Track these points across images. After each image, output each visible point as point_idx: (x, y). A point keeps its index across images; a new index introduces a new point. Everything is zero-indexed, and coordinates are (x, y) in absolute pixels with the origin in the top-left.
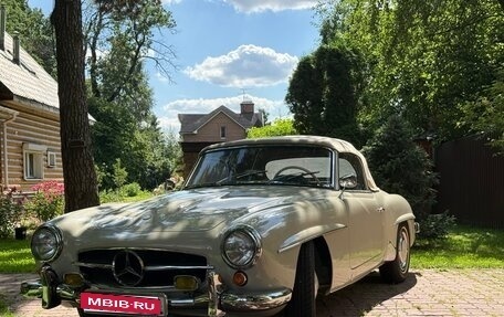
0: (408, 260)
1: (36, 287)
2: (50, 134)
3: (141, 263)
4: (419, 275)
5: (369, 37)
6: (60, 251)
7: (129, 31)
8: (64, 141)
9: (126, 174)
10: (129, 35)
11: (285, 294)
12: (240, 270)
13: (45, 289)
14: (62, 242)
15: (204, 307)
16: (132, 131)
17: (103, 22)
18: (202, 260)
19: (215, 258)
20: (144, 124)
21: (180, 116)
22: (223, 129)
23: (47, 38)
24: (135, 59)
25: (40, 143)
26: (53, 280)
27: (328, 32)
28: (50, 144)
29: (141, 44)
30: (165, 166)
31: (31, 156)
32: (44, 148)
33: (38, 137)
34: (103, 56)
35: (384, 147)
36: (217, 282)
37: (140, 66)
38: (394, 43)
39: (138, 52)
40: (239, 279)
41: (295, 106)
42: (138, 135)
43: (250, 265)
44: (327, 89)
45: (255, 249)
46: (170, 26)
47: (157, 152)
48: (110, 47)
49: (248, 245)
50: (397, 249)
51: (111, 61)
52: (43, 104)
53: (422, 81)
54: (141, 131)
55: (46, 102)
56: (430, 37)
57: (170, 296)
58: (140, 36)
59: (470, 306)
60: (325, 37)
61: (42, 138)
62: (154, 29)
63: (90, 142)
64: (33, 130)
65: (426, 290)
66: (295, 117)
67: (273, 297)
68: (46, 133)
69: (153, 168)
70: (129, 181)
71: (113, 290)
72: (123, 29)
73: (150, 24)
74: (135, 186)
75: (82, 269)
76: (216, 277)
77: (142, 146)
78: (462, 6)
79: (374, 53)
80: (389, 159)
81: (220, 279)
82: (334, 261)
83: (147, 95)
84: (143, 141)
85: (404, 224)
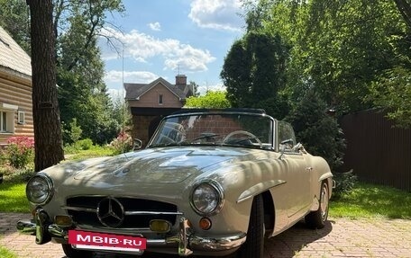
0: (327, 211)
1: (29, 226)
2: (20, 96)
3: (122, 208)
4: (334, 222)
5: (288, 26)
6: (51, 196)
7: (85, 13)
8: (35, 103)
9: (81, 131)
10: (86, 16)
11: (240, 238)
12: (205, 216)
13: (38, 227)
14: (53, 189)
15: (176, 246)
16: (87, 96)
17: (65, 4)
18: (173, 208)
19: (184, 205)
20: (96, 90)
21: (125, 85)
22: (161, 97)
23: (16, 16)
24: (90, 37)
25: (13, 104)
26: (45, 221)
27: (253, 21)
28: (20, 105)
29: (95, 24)
30: (112, 126)
31: (4, 114)
32: (16, 107)
33: (10, 98)
34: (64, 33)
35: (303, 117)
36: (186, 226)
37: (94, 43)
38: (309, 32)
39: (92, 30)
40: (204, 224)
41: (228, 81)
42: (91, 99)
43: (214, 214)
44: (255, 67)
45: (218, 200)
46: (120, 10)
47: (106, 114)
48: (70, 25)
49: (213, 196)
50: (320, 201)
51: (70, 37)
52: (16, 71)
53: (329, 63)
54: (94, 96)
55: (18, 69)
56: (338, 28)
57: (146, 236)
58: (95, 18)
59: (381, 249)
60: (250, 25)
61: (14, 99)
62: (106, 12)
63: (57, 105)
64: (7, 93)
65: (343, 235)
66: (228, 90)
67: (232, 240)
68: (17, 95)
69: (102, 127)
70: (83, 137)
71: (96, 229)
72: (81, 11)
73: (103, 8)
74: (88, 141)
75: (70, 212)
76: (186, 222)
77: (94, 109)
78: (364, 5)
79: (292, 39)
80: (307, 127)
81: (189, 223)
82: (276, 211)
83: (100, 67)
84: (96, 105)
85: (325, 181)
